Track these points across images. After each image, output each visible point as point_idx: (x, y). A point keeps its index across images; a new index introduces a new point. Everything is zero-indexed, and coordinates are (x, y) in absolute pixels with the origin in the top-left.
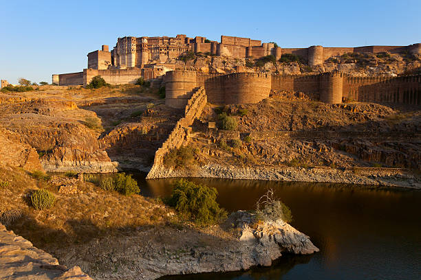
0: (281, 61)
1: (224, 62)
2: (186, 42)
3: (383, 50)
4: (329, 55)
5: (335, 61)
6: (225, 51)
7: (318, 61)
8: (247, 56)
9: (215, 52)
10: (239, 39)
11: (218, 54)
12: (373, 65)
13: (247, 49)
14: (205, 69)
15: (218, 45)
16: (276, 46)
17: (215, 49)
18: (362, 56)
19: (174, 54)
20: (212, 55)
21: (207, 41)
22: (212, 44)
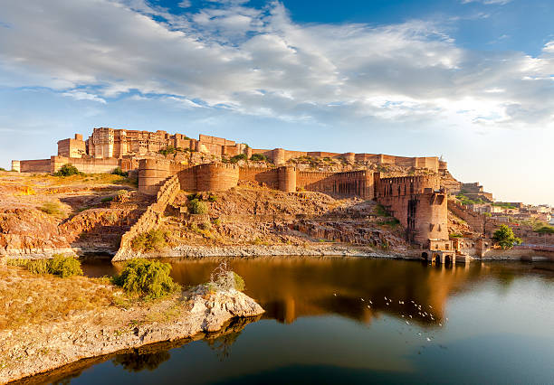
0: (251, 159)
1: (202, 158)
2: (166, 137)
3: (327, 156)
4: (289, 156)
5: (294, 162)
6: (203, 148)
7: (281, 161)
8: (223, 154)
9: (193, 148)
10: (216, 139)
11: (196, 150)
12: (321, 166)
13: (223, 147)
14: (184, 162)
15: (197, 143)
16: (247, 147)
17: (193, 147)
18: (313, 159)
19: (154, 148)
20: (191, 151)
21: (186, 138)
22: (191, 141)
